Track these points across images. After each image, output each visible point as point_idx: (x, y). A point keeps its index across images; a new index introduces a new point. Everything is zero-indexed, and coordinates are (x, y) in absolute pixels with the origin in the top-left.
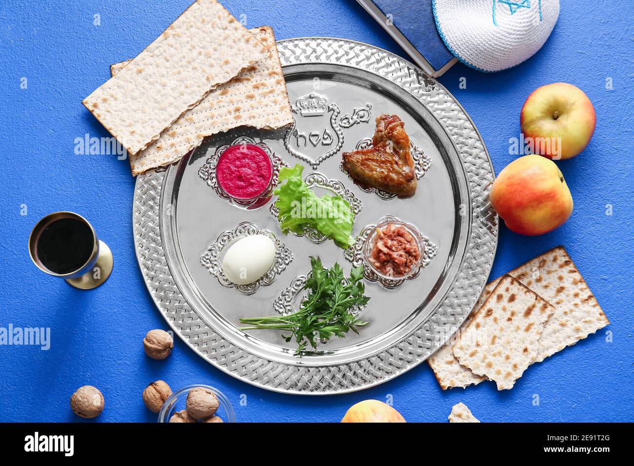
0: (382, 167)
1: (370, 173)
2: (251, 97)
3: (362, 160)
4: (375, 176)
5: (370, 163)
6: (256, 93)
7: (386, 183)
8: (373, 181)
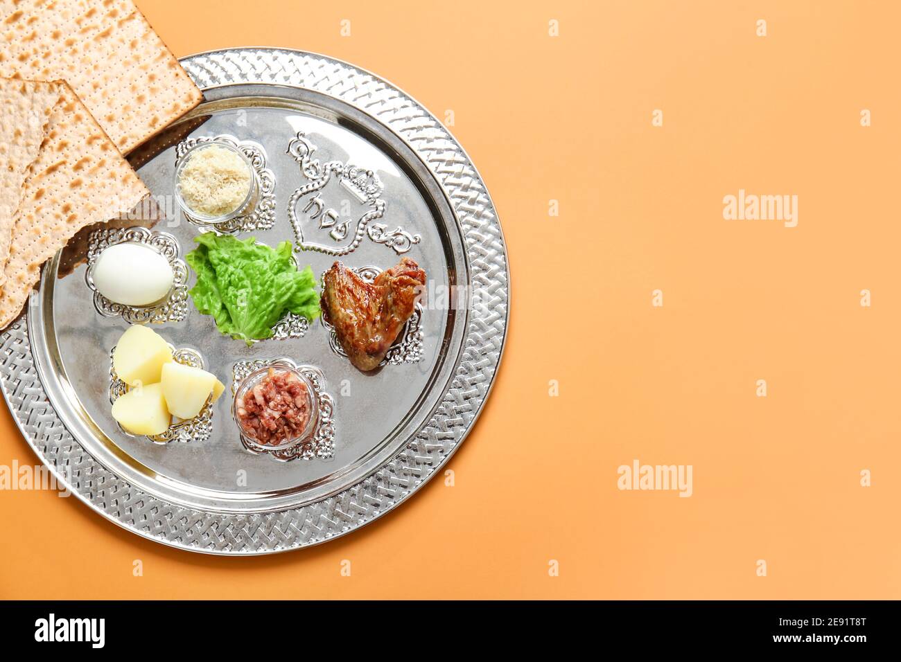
0: (356, 313)
1: (339, 307)
2: (76, 184)
3: (344, 287)
4: (341, 316)
5: (349, 297)
6: (81, 175)
7: (344, 332)
8: (335, 318)
